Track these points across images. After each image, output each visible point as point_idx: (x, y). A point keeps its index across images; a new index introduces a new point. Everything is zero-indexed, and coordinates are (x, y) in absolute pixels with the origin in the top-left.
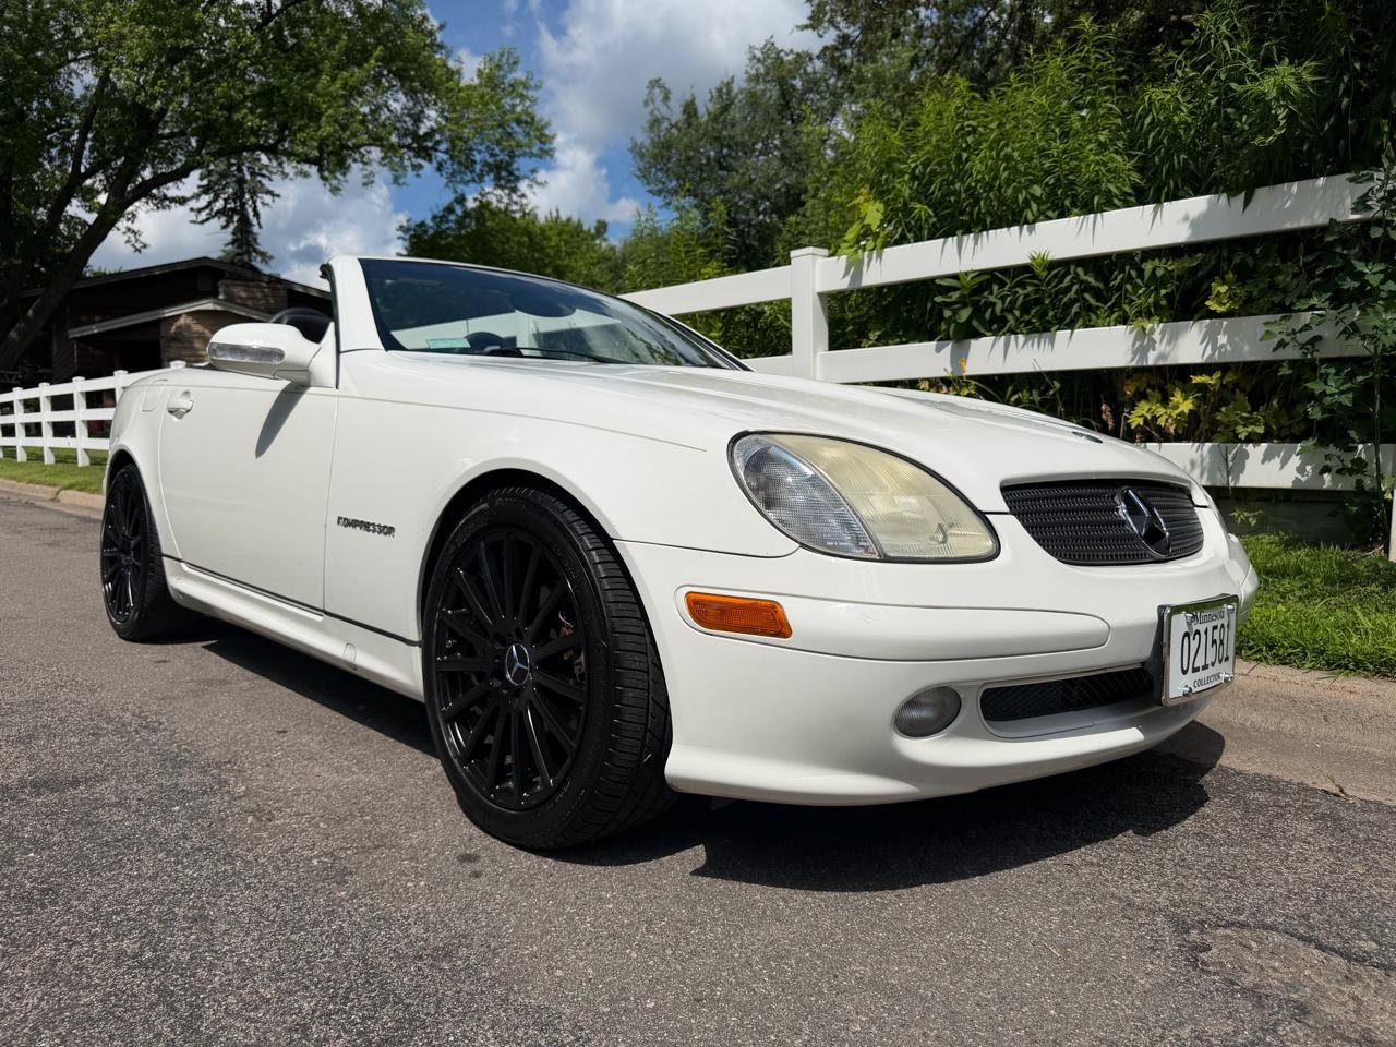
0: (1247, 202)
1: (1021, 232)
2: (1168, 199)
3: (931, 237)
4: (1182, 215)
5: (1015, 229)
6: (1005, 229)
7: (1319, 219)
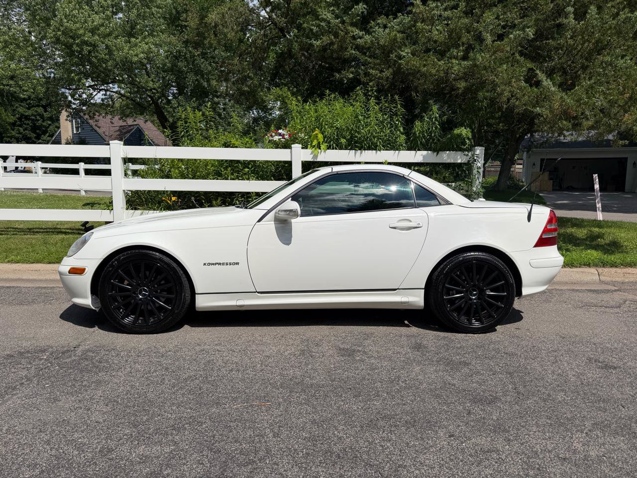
0: (437, 154)
1: (376, 153)
2: (419, 150)
3: (346, 149)
4: (421, 154)
5: (374, 151)
6: (371, 151)
7: (452, 161)
